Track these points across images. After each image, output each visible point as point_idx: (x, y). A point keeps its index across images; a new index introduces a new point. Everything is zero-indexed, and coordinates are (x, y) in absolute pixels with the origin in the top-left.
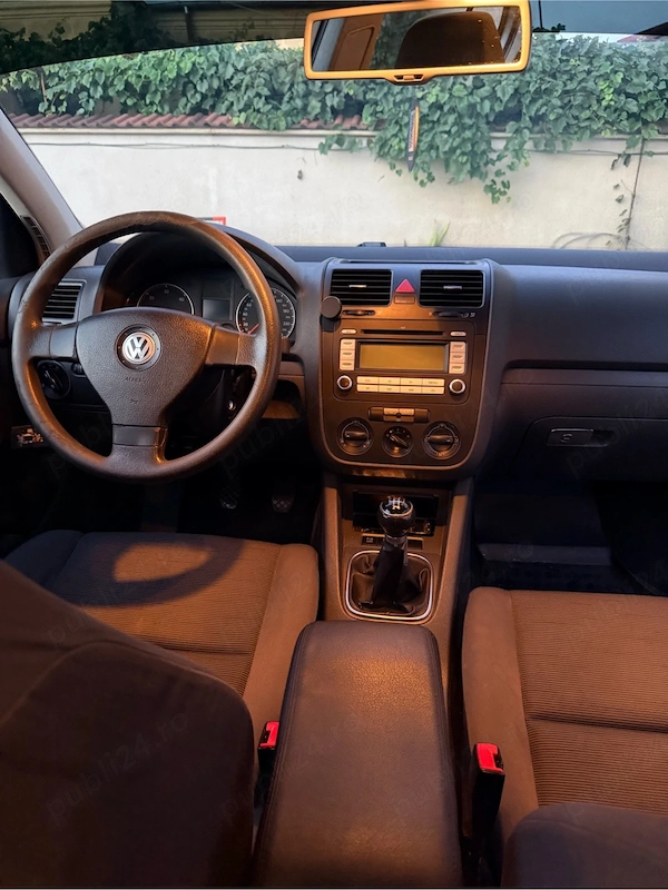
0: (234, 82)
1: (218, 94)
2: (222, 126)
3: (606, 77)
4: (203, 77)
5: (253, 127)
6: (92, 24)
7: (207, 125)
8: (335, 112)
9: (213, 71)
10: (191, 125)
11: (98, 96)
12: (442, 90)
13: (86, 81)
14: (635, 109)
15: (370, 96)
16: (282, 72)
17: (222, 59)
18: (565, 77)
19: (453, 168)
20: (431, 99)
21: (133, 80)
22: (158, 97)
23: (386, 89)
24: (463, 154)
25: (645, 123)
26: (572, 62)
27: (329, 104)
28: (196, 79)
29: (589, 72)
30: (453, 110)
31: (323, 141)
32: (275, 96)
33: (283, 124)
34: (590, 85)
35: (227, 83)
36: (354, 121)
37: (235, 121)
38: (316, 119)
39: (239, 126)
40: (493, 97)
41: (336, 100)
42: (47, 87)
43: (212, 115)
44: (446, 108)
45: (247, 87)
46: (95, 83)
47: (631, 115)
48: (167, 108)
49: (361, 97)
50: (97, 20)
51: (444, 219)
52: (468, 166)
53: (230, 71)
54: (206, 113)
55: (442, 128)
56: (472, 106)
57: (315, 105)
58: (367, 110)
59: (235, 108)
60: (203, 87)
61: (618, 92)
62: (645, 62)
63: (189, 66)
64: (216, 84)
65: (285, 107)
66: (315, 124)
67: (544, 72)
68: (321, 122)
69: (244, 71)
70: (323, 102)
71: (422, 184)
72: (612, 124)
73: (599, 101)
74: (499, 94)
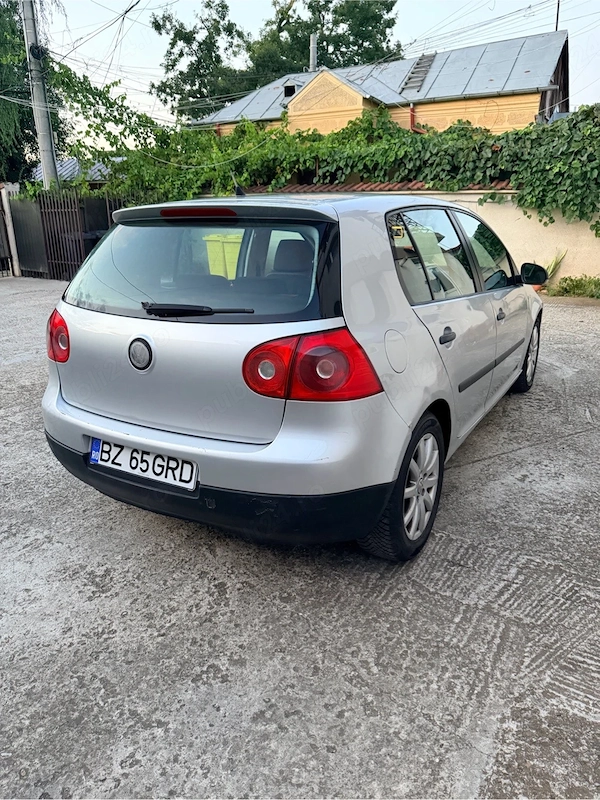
0: (430, 162)
1: (419, 170)
2: (419, 189)
4: (411, 160)
5: (437, 189)
6: (350, 122)
7: (409, 189)
8: (492, 179)
9: (417, 156)
10: (399, 190)
11: (347, 173)
12: (565, 164)
13: (342, 164)
15: (516, 168)
16: (461, 154)
17: (423, 148)
19: (568, 213)
20: (556, 170)
21: (368, 163)
22: (382, 173)
23: (527, 164)
24: (574, 204)
27: (488, 174)
28: (406, 161)
30: (569, 177)
31: (482, 197)
32: (455, 169)
33: (456, 187)
35: (425, 162)
36: (504, 184)
37: (427, 186)
38: (479, 183)
39: (428, 189)
41: (493, 171)
42: (320, 167)
43: (414, 182)
44: (566, 175)
45: (437, 165)
46: (347, 165)
48: (387, 179)
49: (510, 170)
50: (353, 119)
51: (563, 247)
52: (577, 213)
53: (428, 155)
54: (410, 181)
55: (561, 188)
56: (584, 174)
57: (479, 175)
58: (513, 177)
59: (429, 178)
60: (410, 166)
63: (403, 153)
64: (418, 163)
65: (459, 177)
66: (477, 187)
68: (481, 185)
69: (437, 154)
70: (485, 172)
71: (545, 224)
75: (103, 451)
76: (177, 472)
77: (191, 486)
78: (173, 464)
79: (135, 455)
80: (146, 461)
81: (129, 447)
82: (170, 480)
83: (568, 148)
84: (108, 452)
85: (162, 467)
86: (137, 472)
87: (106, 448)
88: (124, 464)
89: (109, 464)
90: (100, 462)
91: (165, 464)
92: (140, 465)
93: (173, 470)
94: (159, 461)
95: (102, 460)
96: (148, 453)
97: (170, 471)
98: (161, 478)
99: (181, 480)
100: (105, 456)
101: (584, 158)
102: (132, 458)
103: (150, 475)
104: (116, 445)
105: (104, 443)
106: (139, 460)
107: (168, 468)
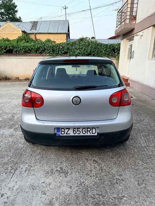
0: (47, 49)
1: (44, 51)
2: (45, 55)
3: (103, 49)
4: (41, 48)
5: (50, 56)
6: (19, 37)
7: (42, 55)
8: (63, 54)
9: (43, 47)
10: (40, 55)
11: (24, 50)
12: (79, 51)
13: (21, 48)
14: (108, 53)
15: (68, 51)
16: (54, 47)
17: (44, 45)
18: (97, 49)
20: (78, 52)
21: (30, 48)
22: (34, 51)
23: (71, 50)
25: (109, 55)
26: (98, 46)
27: (62, 52)
28: (40, 48)
29: (101, 48)
30: (81, 54)
32: (53, 51)
33: (55, 55)
34: (101, 50)
35: (45, 49)
36: (66, 55)
37: (47, 55)
38: (60, 54)
39: (48, 56)
40: (87, 52)
41: (63, 52)
42: (14, 49)
43: (43, 54)
44: (80, 53)
45: (49, 50)
46: (23, 49)
47: (107, 54)
48: (35, 53)
49: (67, 51)
50: (20, 36)
51: (81, 70)
53: (46, 47)
56: (84, 53)
57: (60, 52)
58: (68, 53)
59: (47, 53)
60: (41, 49)
61: (105, 51)
62: (109, 46)
63: (39, 46)
64: (43, 49)
65: (55, 53)
66: (60, 55)
67: (94, 48)
68: (61, 55)
69: (48, 47)
70: (61, 52)
72: (105, 55)
73: (102, 52)
74: (88, 51)
75: (61, 131)
76: (91, 132)
77: (96, 134)
78: (89, 130)
79: (74, 130)
80: (79, 131)
81: (72, 128)
82: (89, 134)
83: (79, 47)
84: (64, 131)
85: (86, 131)
86: (77, 134)
87: (63, 130)
88: (71, 133)
89: (65, 135)
90: (61, 135)
91: (86, 130)
92: (77, 132)
93: (89, 131)
94: (84, 130)
95: (61, 134)
96: (80, 128)
97: (88, 132)
98: (86, 134)
99: (92, 133)
100: (63, 133)
101: (83, 50)
102: (74, 131)
103: (81, 134)
104: (66, 129)
105: (61, 129)
106: (77, 131)
107: (87, 131)
